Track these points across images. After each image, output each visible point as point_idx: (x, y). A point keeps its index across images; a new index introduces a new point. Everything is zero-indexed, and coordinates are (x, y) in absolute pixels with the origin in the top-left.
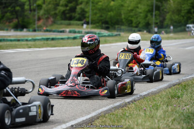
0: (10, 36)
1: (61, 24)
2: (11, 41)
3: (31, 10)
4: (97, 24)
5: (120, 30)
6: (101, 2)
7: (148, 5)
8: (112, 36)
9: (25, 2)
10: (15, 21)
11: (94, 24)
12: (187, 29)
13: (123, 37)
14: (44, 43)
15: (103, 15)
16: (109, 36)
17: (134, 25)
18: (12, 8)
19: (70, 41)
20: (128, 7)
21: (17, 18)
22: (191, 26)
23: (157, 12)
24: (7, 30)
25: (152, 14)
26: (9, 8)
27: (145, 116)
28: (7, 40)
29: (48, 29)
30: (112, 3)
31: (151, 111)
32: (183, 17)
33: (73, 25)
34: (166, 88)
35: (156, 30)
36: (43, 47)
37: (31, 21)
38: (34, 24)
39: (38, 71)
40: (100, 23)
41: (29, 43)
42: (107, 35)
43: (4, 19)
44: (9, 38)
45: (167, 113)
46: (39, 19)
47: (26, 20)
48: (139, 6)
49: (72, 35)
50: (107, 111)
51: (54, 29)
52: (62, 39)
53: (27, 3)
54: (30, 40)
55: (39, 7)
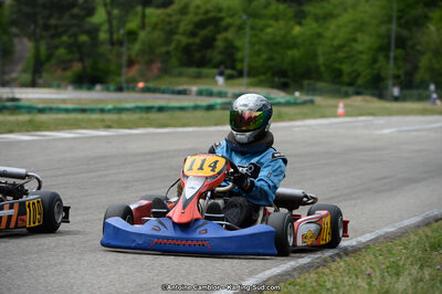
0: (64, 101)
1: (180, 75)
2: (67, 111)
3: (112, 43)
4: (263, 77)
5: (314, 91)
6: (271, 26)
7: (378, 36)
8: (295, 104)
9: (101, 24)
10: (77, 67)
11: (255, 75)
13: (319, 106)
14: (141, 118)
15: (275, 56)
16: (288, 104)
17: (346, 78)
18: (70, 37)
19: (199, 114)
20: (333, 39)
21: (81, 60)
23: (399, 51)
24: (59, 86)
25: (387, 57)
26: (65, 38)
27: (370, 290)
28: (59, 110)
29: (151, 85)
30: (297, 30)
31: (383, 277)
33: (207, 77)
34: (418, 226)
35: (396, 91)
36: (137, 127)
37: (113, 67)
38: (119, 75)
39: (127, 182)
40: (269, 75)
41: (107, 117)
42: (282, 100)
43: (53, 61)
44: (63, 106)
45: (421, 284)
46: (131, 63)
47: (101, 65)
48: (359, 36)
49: (205, 101)
50: (281, 275)
51: (163, 87)
52: (182, 109)
53: (105, 27)
54: (109, 111)
55: (132, 35)
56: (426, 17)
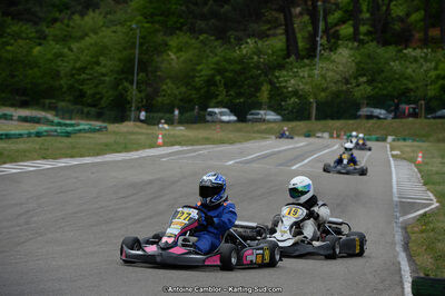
12: (209, 118)
15: (16, 73)
20: (75, 61)
22: (217, 110)
32: (198, 89)
56: (166, 45)
